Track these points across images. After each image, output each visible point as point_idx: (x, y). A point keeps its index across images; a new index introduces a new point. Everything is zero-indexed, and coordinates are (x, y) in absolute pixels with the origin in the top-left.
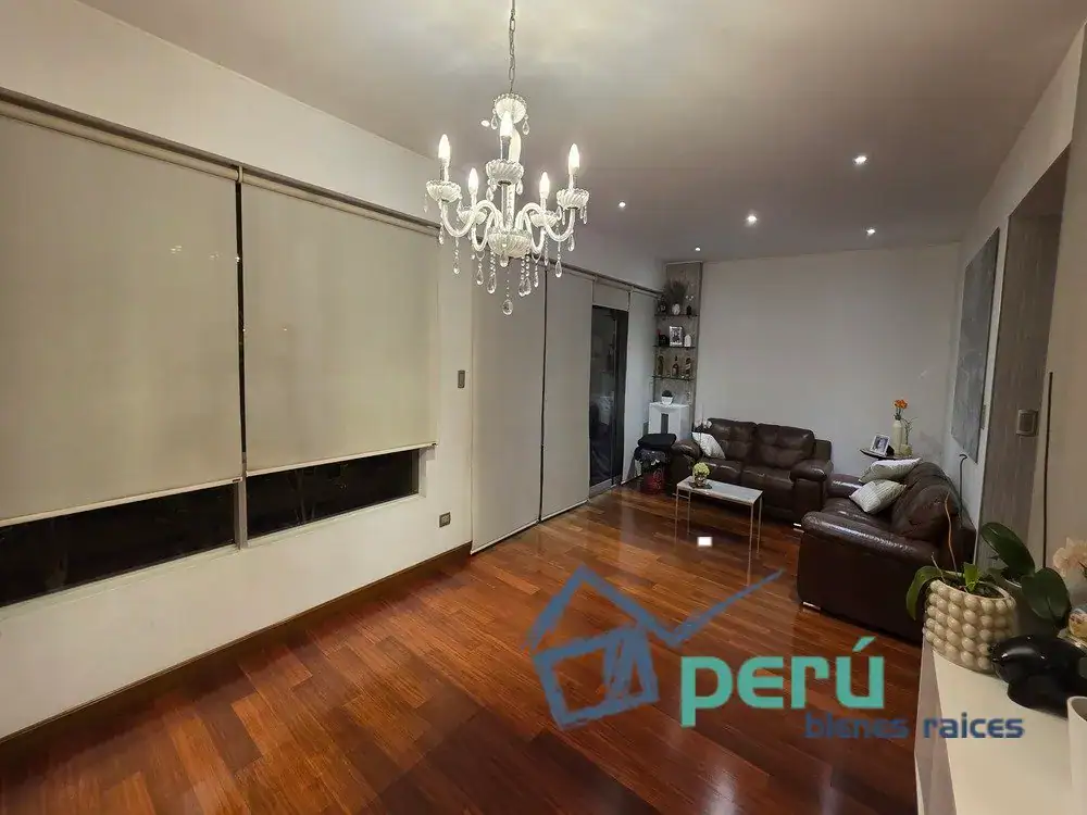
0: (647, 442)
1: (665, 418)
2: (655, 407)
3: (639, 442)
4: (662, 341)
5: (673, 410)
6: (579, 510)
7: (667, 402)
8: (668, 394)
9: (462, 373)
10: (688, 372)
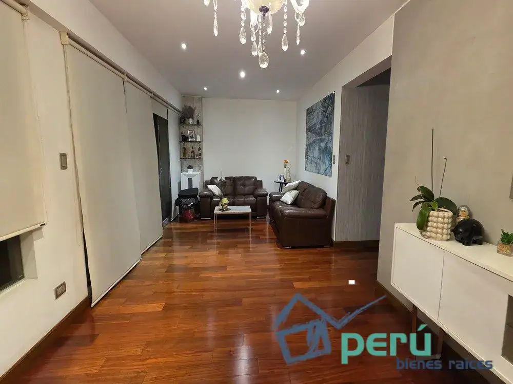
0: (182, 195)
1: (190, 180)
2: (185, 175)
3: (179, 195)
4: (184, 139)
5: (194, 175)
6: (158, 244)
7: (190, 171)
8: (190, 167)
9: (63, 156)
10: (200, 155)
